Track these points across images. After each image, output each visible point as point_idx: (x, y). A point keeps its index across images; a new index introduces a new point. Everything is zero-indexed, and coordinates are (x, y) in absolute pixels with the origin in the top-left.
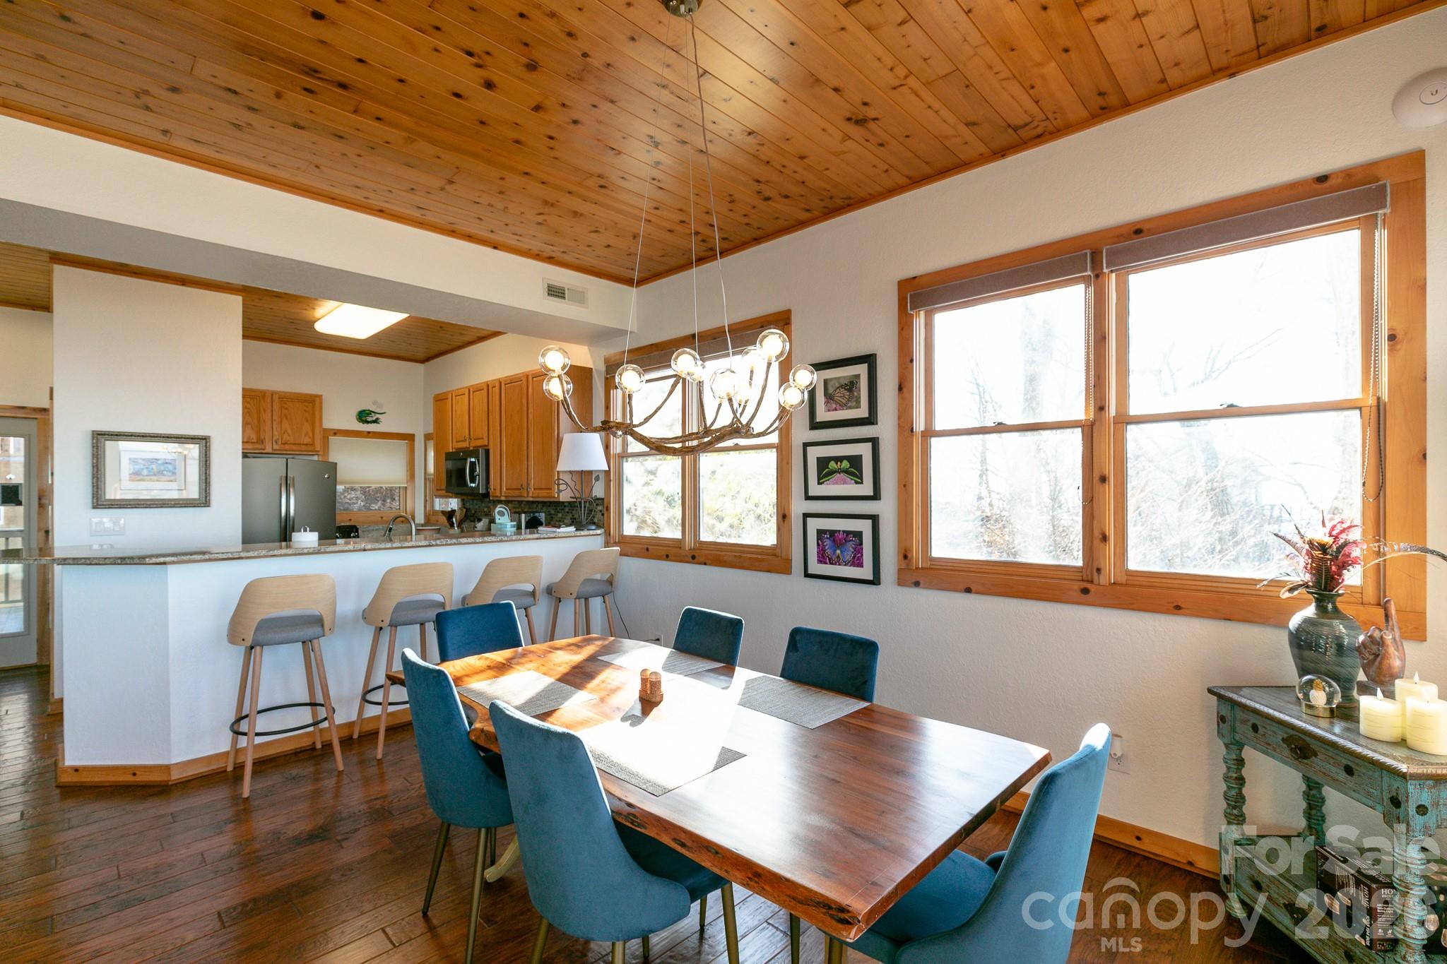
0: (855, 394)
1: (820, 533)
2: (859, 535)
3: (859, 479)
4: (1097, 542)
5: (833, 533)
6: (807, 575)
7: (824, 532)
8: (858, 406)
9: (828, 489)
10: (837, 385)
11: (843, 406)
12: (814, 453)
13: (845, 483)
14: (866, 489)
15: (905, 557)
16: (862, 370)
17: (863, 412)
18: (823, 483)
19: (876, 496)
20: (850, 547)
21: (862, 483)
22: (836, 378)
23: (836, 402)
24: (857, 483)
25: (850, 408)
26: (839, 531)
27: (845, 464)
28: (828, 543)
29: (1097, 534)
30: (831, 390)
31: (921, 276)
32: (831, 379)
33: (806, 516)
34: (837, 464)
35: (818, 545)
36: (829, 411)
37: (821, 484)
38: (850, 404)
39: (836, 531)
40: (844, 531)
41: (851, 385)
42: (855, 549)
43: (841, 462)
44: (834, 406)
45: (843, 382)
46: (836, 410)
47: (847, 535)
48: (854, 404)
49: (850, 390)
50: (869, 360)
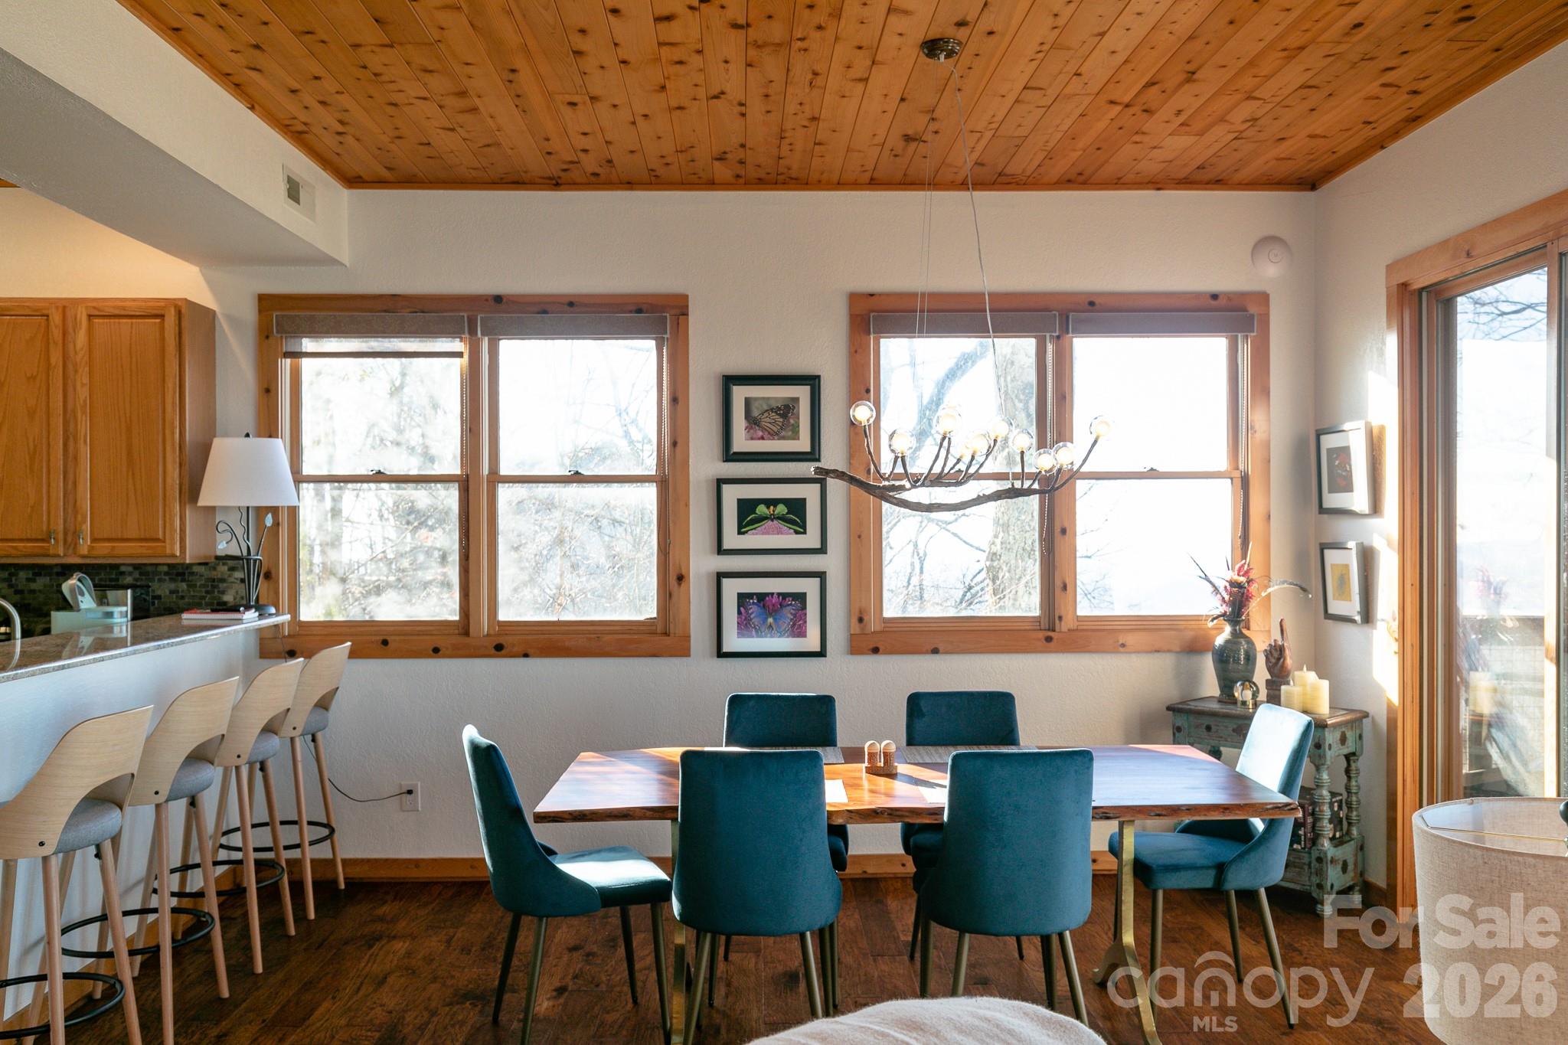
0: (792, 421)
1: (743, 598)
2: (801, 598)
3: (801, 527)
4: (1058, 591)
5: (762, 597)
6: (721, 654)
7: (750, 595)
8: (795, 436)
9: (754, 539)
10: (765, 407)
11: (774, 435)
12: (732, 495)
13: (780, 532)
14: (811, 539)
15: (861, 620)
16: (802, 393)
17: (803, 444)
18: (746, 532)
19: (822, 550)
20: (788, 613)
21: (805, 533)
22: (763, 398)
23: (763, 429)
24: (797, 532)
25: (784, 438)
26: (772, 594)
27: (781, 509)
28: (754, 610)
29: (1058, 583)
30: (755, 413)
31: (880, 295)
32: (756, 399)
33: (720, 576)
34: (768, 508)
35: (739, 613)
36: (752, 439)
37: (743, 533)
38: (783, 433)
39: (767, 594)
40: (779, 594)
41: (787, 410)
42: (795, 615)
43: (775, 506)
44: (760, 433)
45: (774, 405)
46: (762, 438)
47: (784, 599)
48: (790, 433)
49: (784, 416)
50: (812, 381)
